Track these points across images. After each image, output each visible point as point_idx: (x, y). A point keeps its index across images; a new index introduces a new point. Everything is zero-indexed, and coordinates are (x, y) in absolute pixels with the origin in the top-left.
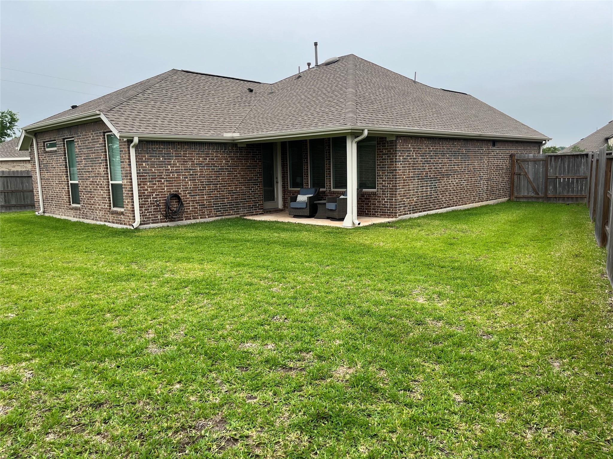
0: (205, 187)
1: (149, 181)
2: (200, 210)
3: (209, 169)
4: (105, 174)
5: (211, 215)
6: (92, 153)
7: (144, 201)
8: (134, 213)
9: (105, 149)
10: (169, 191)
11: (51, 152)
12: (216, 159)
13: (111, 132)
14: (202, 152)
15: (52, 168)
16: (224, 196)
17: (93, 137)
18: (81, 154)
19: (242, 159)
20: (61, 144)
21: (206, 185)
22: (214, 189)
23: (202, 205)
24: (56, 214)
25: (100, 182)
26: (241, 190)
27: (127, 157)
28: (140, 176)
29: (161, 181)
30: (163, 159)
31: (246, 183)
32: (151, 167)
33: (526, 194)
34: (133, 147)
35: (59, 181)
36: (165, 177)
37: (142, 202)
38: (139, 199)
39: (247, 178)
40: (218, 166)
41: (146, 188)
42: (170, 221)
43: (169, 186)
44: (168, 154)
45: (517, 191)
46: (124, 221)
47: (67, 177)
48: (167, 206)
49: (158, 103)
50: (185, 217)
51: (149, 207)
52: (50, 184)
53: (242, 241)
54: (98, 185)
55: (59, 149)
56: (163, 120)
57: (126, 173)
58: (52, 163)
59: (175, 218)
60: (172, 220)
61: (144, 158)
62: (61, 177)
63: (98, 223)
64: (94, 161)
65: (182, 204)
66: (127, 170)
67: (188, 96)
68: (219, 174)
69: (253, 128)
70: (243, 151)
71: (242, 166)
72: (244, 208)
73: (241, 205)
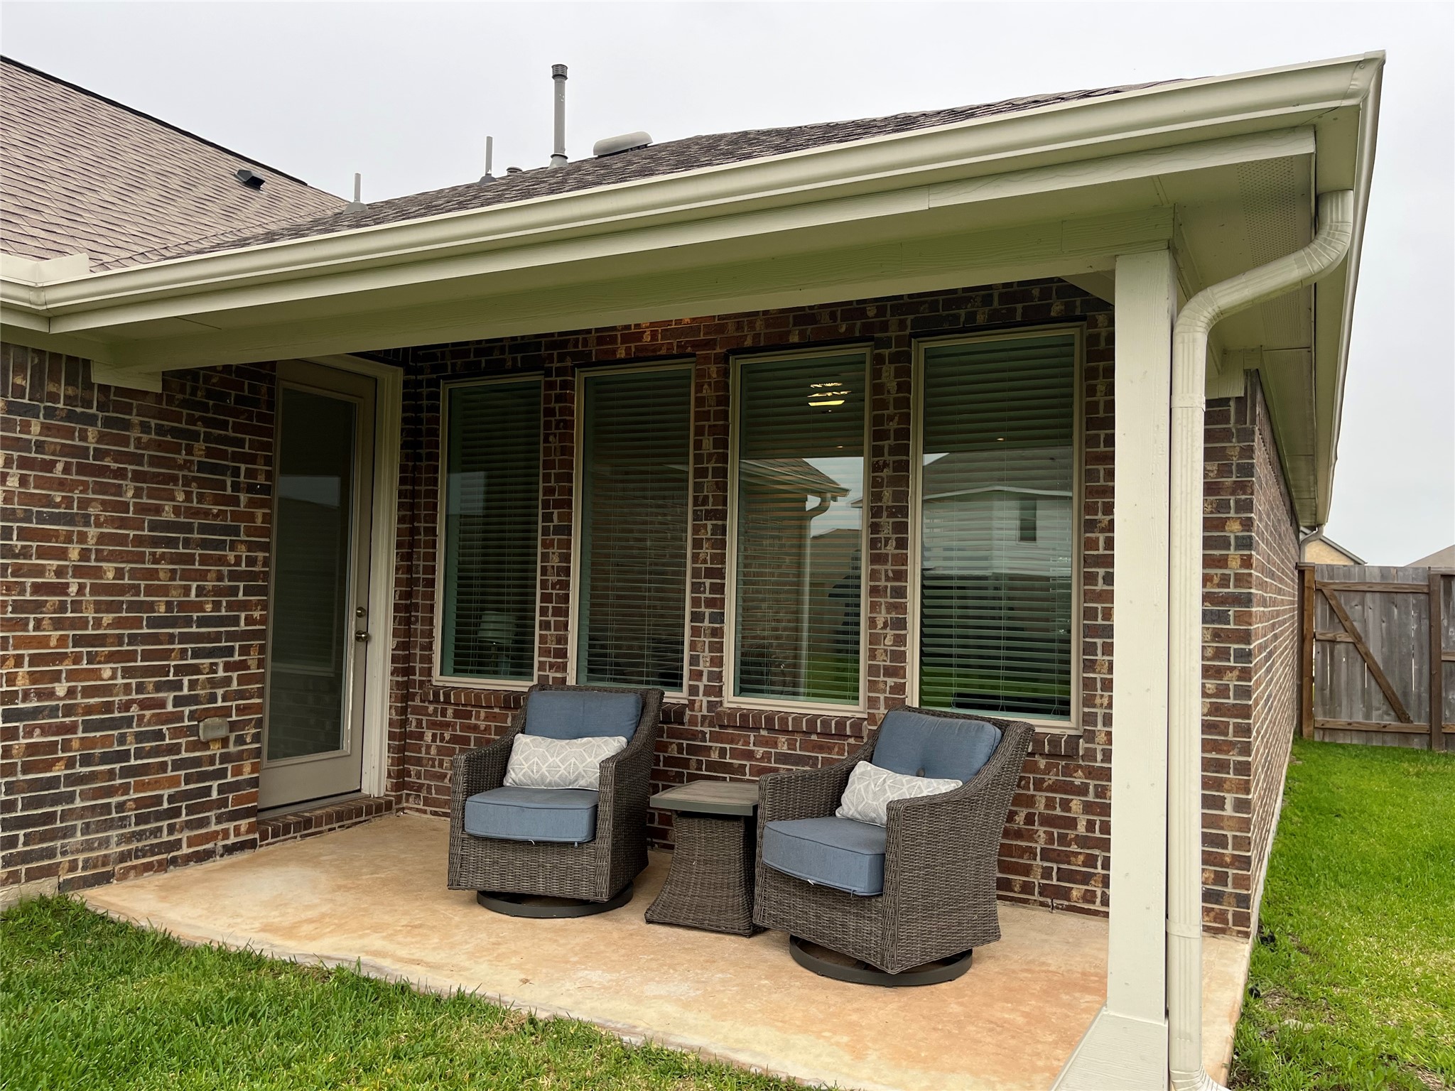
33: (1359, 718)
70: (135, 419)
71: (111, 522)
72: (101, 818)
73: (78, 803)
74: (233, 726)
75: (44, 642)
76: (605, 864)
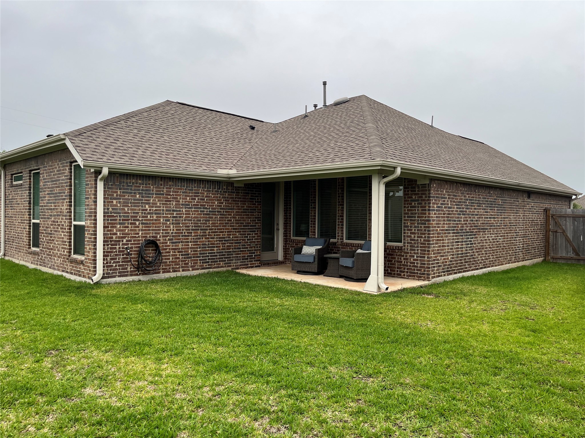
0: (191, 233)
1: (120, 224)
2: (182, 261)
3: (198, 211)
4: (67, 212)
5: (196, 267)
6: (57, 187)
7: (111, 249)
8: (95, 264)
9: (71, 182)
10: (144, 237)
11: (17, 186)
12: (207, 200)
13: (76, 161)
14: (189, 190)
15: (16, 204)
16: (214, 244)
17: (59, 167)
18: (45, 188)
19: (238, 201)
20: (27, 177)
21: (192, 230)
22: (202, 235)
23: (185, 255)
24: (15, 258)
25: (61, 222)
26: (235, 237)
27: (93, 192)
28: (108, 216)
29: (135, 224)
30: (139, 197)
31: (241, 229)
32: (124, 206)
33: (564, 255)
34: (101, 180)
35: (22, 220)
36: (140, 219)
37: (108, 249)
38: (104, 245)
39: (243, 223)
40: (208, 207)
41: (115, 231)
42: (143, 274)
43: (145, 230)
44: (147, 190)
45: (553, 251)
46: (83, 272)
47: (30, 215)
48: (140, 255)
49: (143, 132)
50: (163, 269)
51: (116, 255)
52: (12, 222)
54: (59, 225)
55: (24, 182)
56: (145, 151)
57: (91, 213)
58: (17, 199)
59: (150, 271)
60: (145, 272)
61: (115, 195)
62: (23, 215)
63: (56, 272)
64: (58, 196)
65: (160, 252)
66: (91, 209)
67: (180, 128)
68: (209, 218)
69: (253, 165)
70: (240, 191)
71: (237, 209)
72: (237, 259)
73: (234, 256)
74: (256, 245)
75: (229, 229)
76: (316, 266)
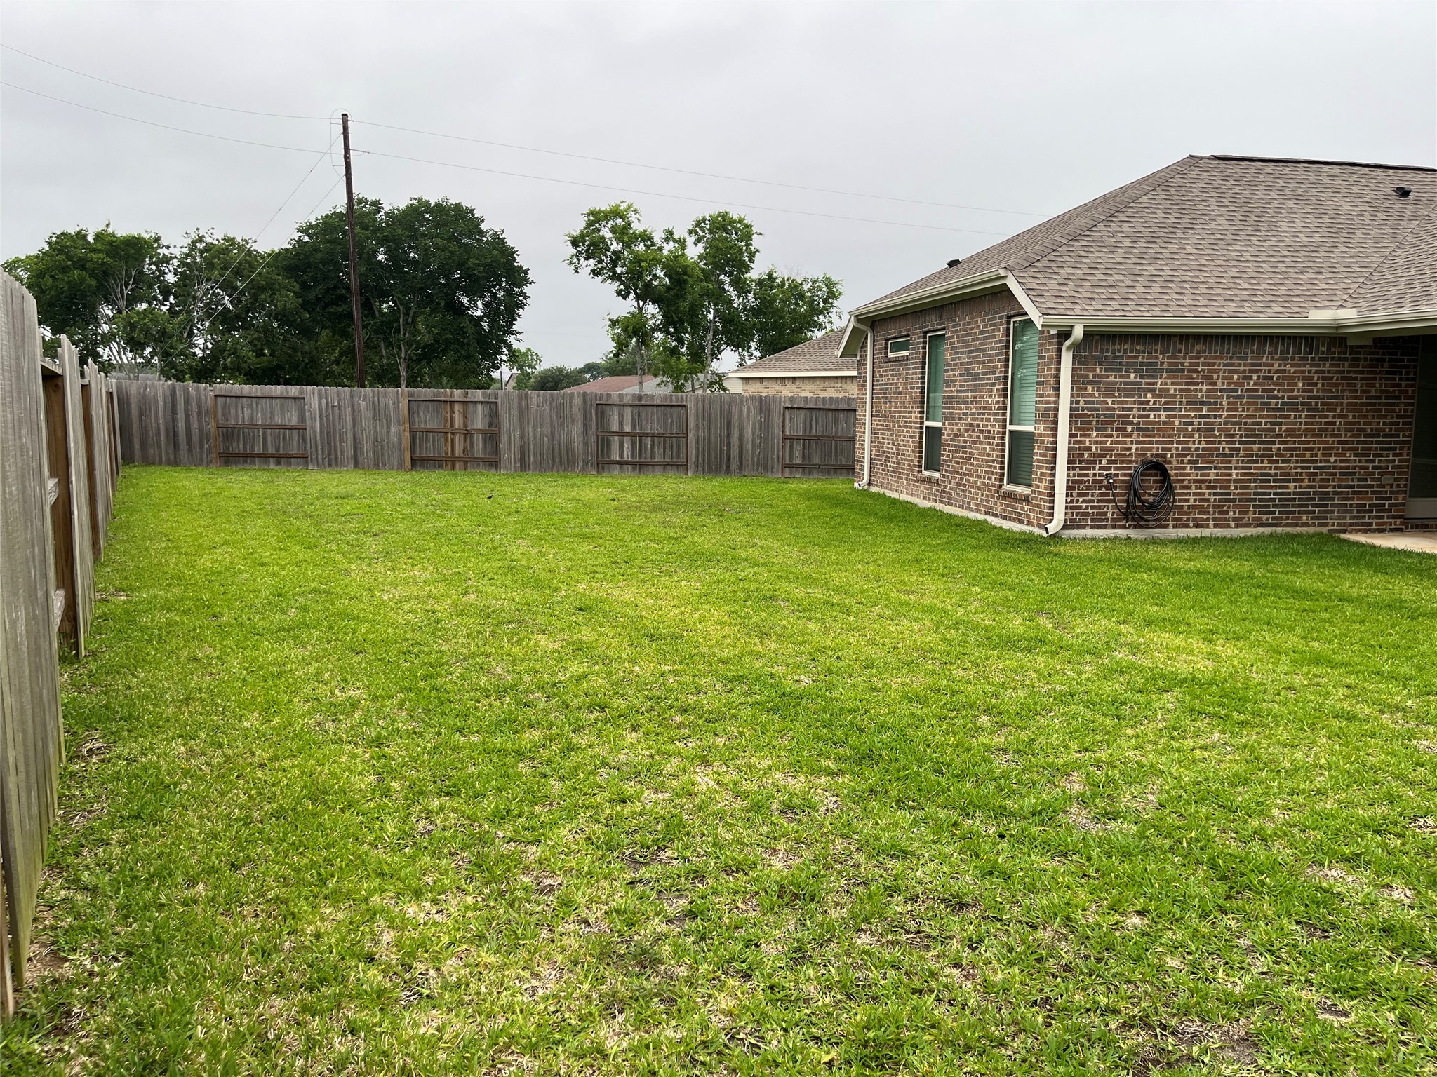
0: (1238, 449)
1: (1097, 429)
2: (1214, 507)
3: (1256, 404)
4: (999, 408)
5: (1245, 521)
6: (978, 363)
7: (1079, 475)
8: (1053, 501)
9: (1007, 353)
10: (1140, 455)
11: (898, 360)
12: (1278, 378)
13: (1026, 314)
14: (1239, 358)
15: (894, 393)
16: (1289, 474)
17: (986, 326)
18: (956, 364)
19: (1356, 379)
20: (919, 343)
21: (1241, 442)
22: (1263, 455)
23: (1221, 494)
24: (891, 490)
25: (987, 426)
26: (1342, 461)
27: (1053, 371)
28: (1077, 416)
29: (1125, 429)
30: (1135, 377)
31: (1358, 442)
32: (1105, 396)
34: (1068, 348)
35: (905, 422)
36: (1135, 420)
37: (1074, 476)
38: (1068, 469)
39: (1364, 430)
40: (1280, 395)
41: (1088, 443)
42: (1135, 527)
43: (1144, 442)
44: (1150, 364)
46: (1028, 516)
47: (922, 413)
48: (1133, 490)
49: (1142, 243)
50: (1174, 520)
51: (1088, 488)
52: (887, 425)
53: (1329, 599)
54: (981, 431)
55: (913, 354)
56: (1148, 284)
57: (1046, 409)
58: (896, 384)
59: (1148, 521)
60: (1140, 523)
61: (1091, 375)
62: (909, 413)
63: (972, 515)
64: (980, 379)
65: (1170, 487)
66: (1048, 402)
67: (1222, 220)
68: (1281, 417)
69: (1401, 296)
70: (1362, 356)
71: (1351, 397)
72: (1344, 509)
73: (1336, 502)
74: (1396, 480)
75: (1327, 442)
